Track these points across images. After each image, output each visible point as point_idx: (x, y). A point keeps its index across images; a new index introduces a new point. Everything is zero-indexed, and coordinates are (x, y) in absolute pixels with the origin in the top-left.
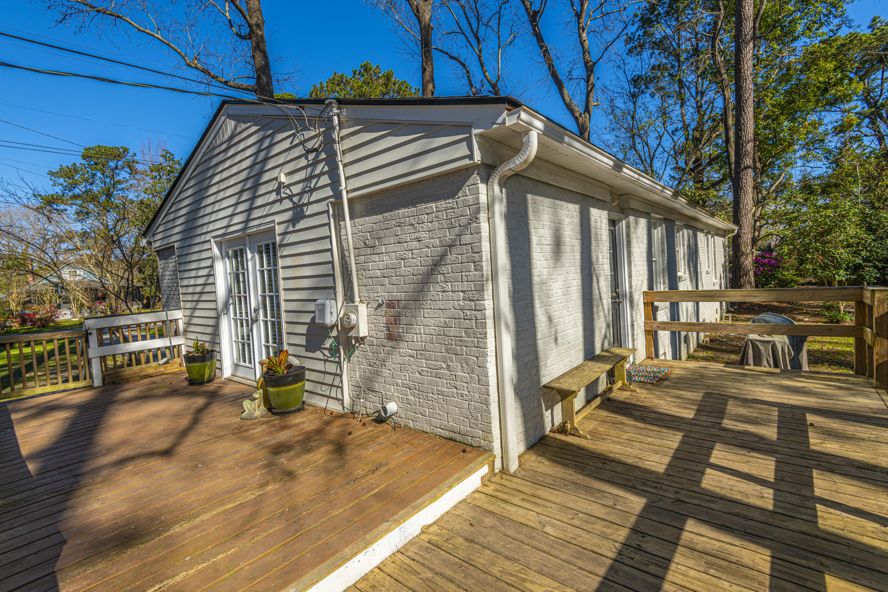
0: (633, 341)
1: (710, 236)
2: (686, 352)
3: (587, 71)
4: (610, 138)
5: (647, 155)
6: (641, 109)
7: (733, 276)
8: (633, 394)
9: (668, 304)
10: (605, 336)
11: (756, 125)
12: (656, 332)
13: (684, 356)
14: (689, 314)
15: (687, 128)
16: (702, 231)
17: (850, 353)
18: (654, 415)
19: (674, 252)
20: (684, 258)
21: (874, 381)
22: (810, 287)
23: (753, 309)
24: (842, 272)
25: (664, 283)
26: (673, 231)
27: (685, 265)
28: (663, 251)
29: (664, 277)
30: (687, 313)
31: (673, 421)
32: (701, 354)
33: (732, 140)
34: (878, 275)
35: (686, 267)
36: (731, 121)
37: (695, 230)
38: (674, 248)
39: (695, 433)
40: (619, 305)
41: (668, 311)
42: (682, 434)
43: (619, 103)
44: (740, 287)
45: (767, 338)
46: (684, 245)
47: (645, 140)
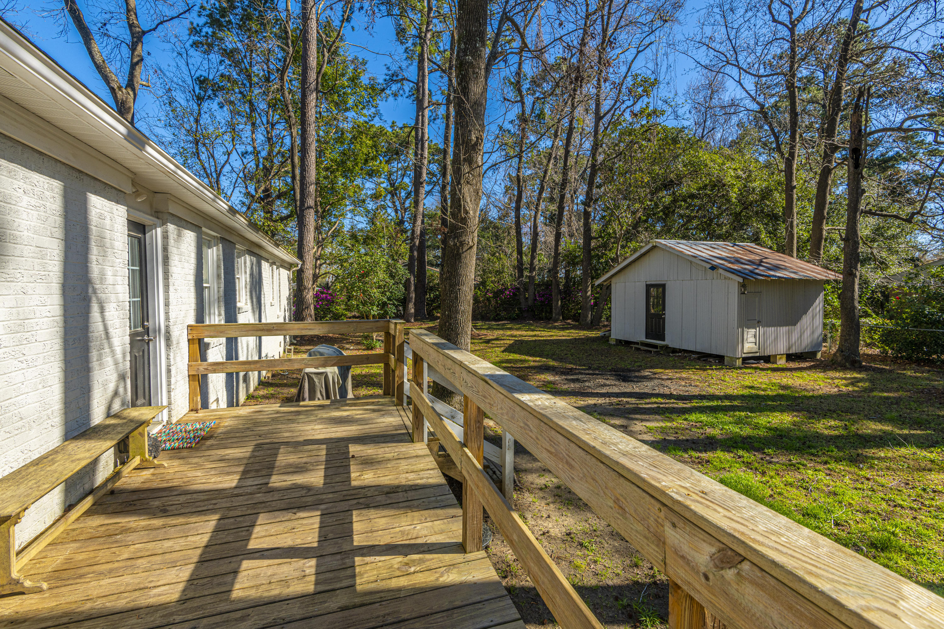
0: (169, 392)
1: (275, 267)
2: (245, 392)
3: (133, 37)
4: (166, 135)
5: (213, 170)
6: (207, 116)
7: (296, 309)
8: (158, 471)
9: (223, 340)
10: (116, 393)
11: (318, 173)
12: (205, 377)
13: (242, 397)
14: (250, 350)
15: (257, 154)
16: (267, 260)
17: (379, 375)
18: (182, 499)
19: (234, 278)
20: (246, 287)
21: (395, 399)
22: (355, 320)
23: (313, 340)
24: (375, 308)
25: (220, 315)
26: (233, 254)
27: (246, 295)
28: (219, 276)
29: (219, 307)
30: (248, 349)
31: (208, 500)
32: (261, 393)
33: (298, 178)
34: (395, 311)
35: (248, 297)
36: (297, 160)
37: (260, 258)
38: (234, 275)
39: (235, 508)
40: (148, 344)
41: (223, 349)
42: (217, 517)
43: (180, 98)
44: (302, 320)
45: (321, 370)
46: (246, 272)
47: (212, 152)
